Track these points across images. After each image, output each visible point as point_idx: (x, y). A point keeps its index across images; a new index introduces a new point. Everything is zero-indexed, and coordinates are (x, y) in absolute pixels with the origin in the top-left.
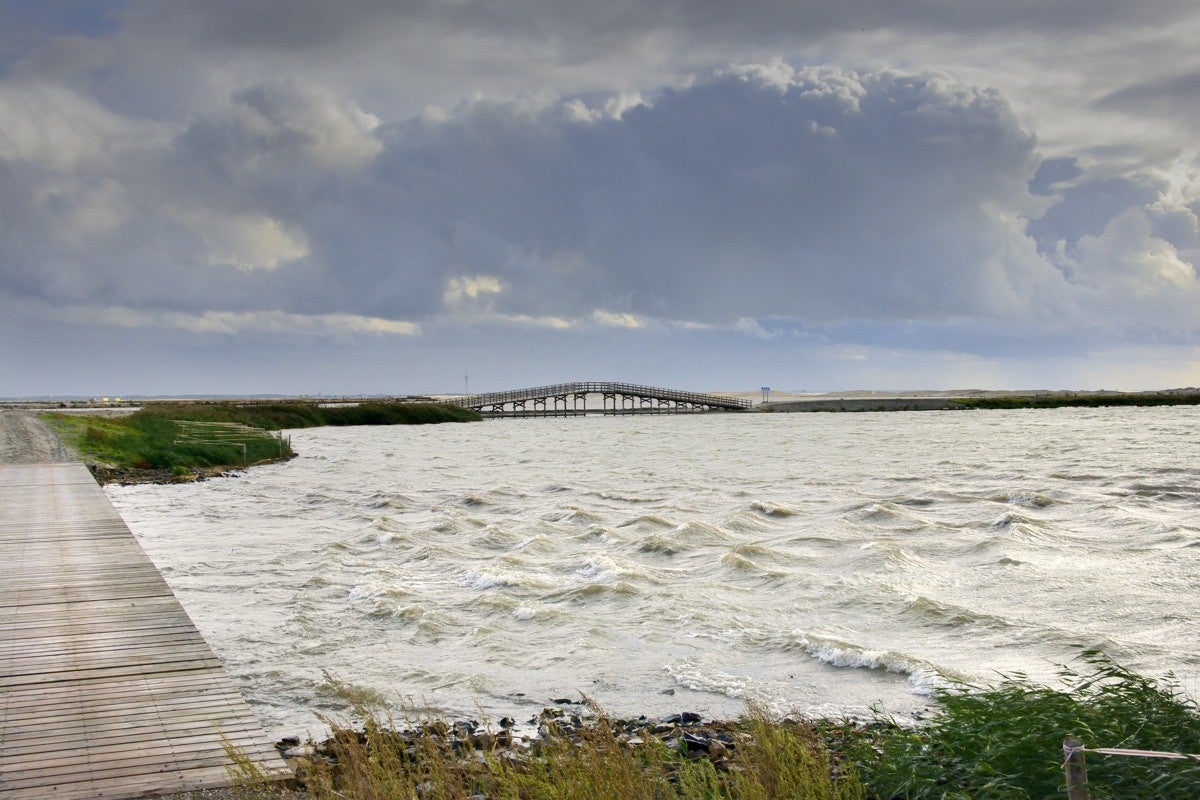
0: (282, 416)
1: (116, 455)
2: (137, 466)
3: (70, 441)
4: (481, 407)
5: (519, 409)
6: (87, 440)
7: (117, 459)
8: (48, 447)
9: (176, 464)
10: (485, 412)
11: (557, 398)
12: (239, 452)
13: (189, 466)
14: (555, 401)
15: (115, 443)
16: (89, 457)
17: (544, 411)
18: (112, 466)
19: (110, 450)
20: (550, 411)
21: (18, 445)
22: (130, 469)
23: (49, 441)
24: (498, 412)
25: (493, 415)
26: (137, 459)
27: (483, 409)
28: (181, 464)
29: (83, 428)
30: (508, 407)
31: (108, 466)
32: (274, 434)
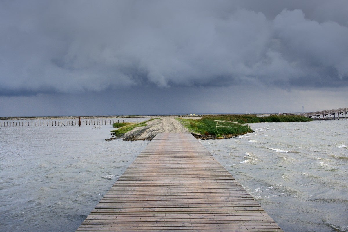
0: (246, 120)
1: (199, 130)
2: (206, 134)
3: (185, 126)
4: (311, 117)
5: (325, 117)
6: (191, 126)
7: (200, 132)
8: (179, 128)
9: (217, 134)
10: (313, 118)
11: (339, 113)
12: (236, 130)
13: (221, 134)
14: (338, 114)
15: (199, 127)
16: (192, 131)
17: (334, 118)
18: (198, 134)
19: (197, 129)
20: (336, 118)
21: (171, 127)
22: (204, 135)
23: (179, 126)
24: (317, 118)
25: (316, 119)
26: (205, 132)
27: (312, 117)
28: (218, 133)
29: (189, 122)
30: (321, 117)
31: (197, 134)
32: (245, 124)
